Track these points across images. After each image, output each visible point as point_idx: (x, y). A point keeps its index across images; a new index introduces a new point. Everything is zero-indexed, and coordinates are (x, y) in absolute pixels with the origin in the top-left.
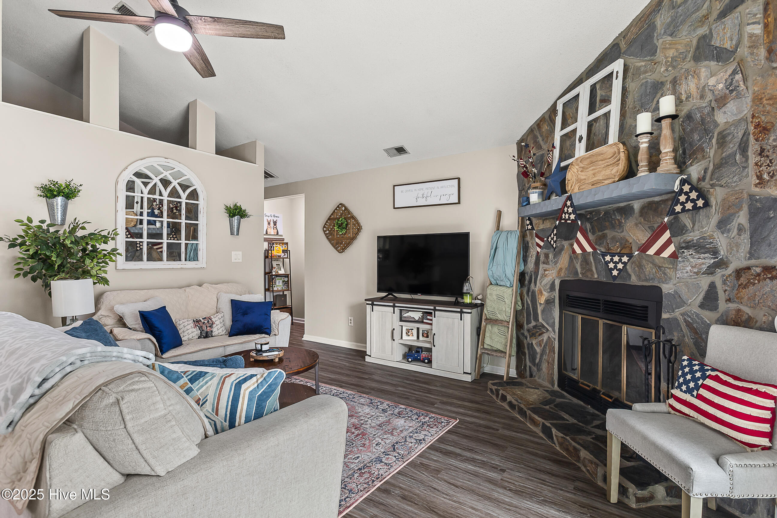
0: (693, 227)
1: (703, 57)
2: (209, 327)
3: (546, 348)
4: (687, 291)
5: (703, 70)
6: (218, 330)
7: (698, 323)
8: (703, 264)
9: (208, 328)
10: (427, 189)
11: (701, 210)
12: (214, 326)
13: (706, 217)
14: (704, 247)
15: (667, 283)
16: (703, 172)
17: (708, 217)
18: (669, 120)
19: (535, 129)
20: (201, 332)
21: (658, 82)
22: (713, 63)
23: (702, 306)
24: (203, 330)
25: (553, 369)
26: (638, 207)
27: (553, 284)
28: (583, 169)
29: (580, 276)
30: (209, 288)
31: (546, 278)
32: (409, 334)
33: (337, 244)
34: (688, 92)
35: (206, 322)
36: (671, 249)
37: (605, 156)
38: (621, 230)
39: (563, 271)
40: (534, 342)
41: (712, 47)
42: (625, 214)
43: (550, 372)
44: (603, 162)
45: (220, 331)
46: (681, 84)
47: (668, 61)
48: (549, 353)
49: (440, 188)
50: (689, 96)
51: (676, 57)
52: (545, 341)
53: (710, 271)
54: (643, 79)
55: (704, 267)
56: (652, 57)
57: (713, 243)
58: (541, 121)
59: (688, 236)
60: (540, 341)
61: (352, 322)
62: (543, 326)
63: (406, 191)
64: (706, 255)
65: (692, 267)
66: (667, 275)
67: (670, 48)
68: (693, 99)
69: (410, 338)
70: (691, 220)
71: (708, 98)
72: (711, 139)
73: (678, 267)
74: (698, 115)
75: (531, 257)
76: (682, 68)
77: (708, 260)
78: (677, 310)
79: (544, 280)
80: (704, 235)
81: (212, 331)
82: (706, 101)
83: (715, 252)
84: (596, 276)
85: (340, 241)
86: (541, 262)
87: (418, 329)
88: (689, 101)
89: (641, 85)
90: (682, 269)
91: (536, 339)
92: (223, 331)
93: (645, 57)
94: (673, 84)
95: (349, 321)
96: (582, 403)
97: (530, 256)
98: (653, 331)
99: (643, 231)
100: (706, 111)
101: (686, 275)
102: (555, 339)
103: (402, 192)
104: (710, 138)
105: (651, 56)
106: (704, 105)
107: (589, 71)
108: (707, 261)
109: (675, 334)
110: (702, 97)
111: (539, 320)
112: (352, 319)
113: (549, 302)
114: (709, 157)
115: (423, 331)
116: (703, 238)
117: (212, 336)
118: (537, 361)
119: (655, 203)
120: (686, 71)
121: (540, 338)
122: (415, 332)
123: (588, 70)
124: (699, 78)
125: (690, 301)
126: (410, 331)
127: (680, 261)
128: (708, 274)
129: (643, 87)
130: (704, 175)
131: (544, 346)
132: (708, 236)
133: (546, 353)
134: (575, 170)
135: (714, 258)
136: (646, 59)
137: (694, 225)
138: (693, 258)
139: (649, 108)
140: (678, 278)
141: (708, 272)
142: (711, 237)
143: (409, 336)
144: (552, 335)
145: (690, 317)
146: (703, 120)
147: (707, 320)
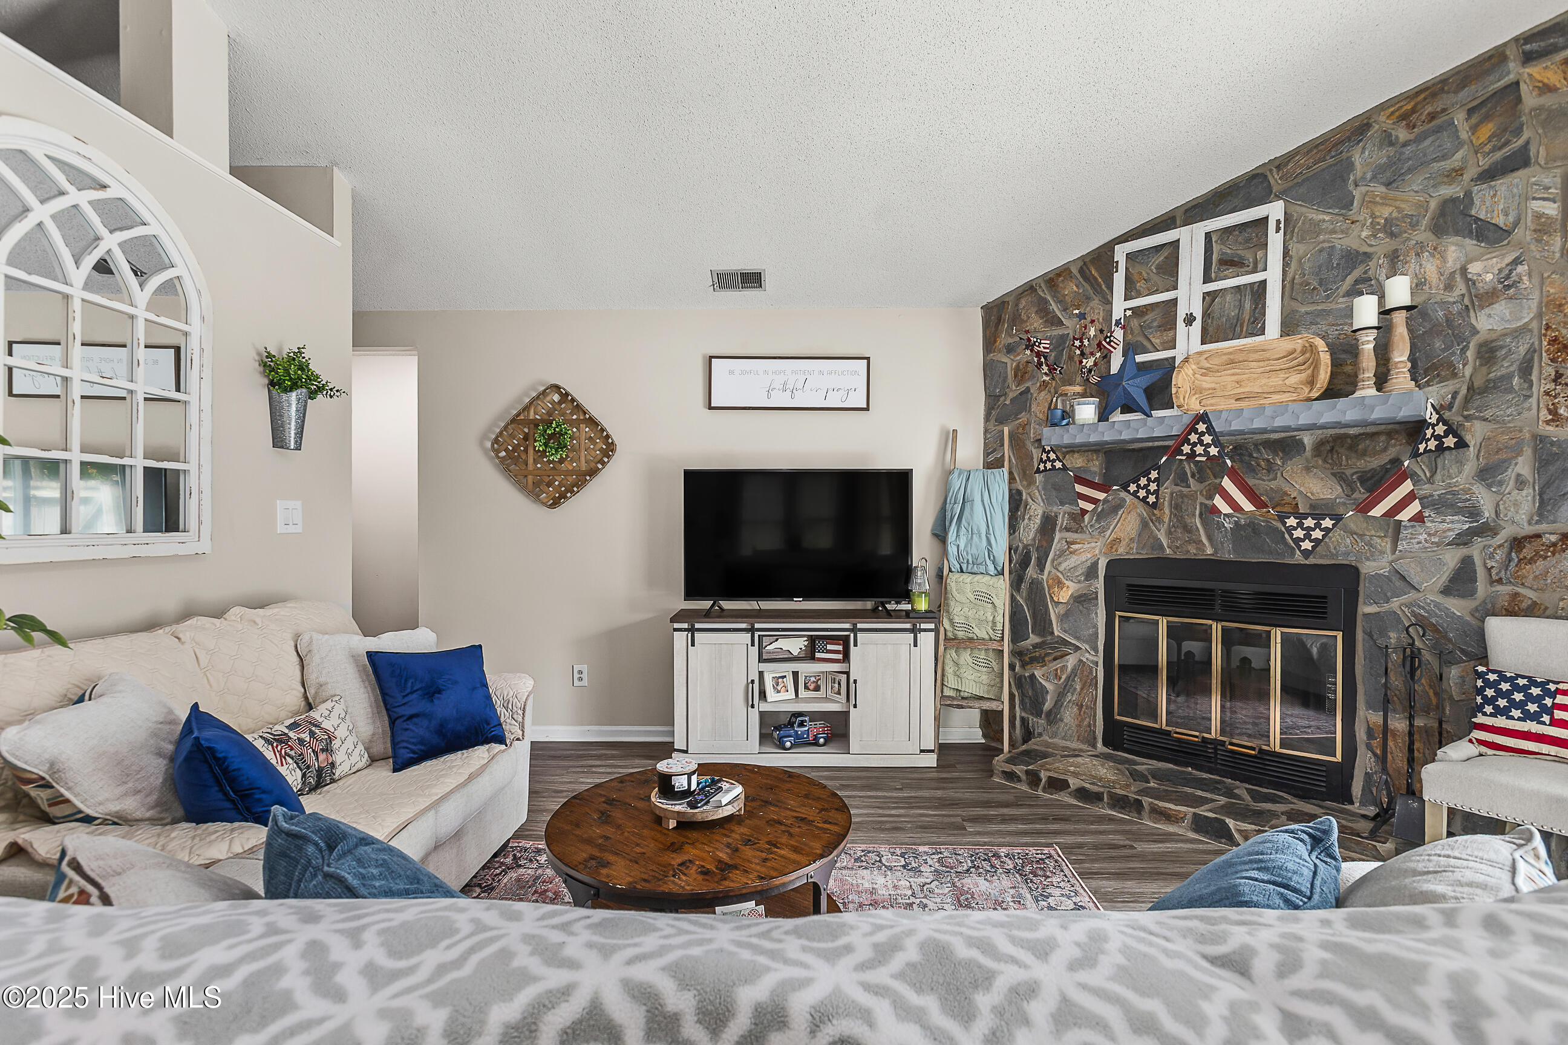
0: (1432, 476)
1: (1450, 229)
2: (323, 750)
3: (1073, 680)
4: (1419, 570)
5: (1453, 248)
6: (349, 755)
7: (1440, 617)
8: (1449, 530)
9: (322, 756)
10: (794, 372)
11: (1447, 452)
12: (336, 744)
13: (1457, 462)
14: (1452, 506)
15: (1374, 560)
16: (1450, 396)
17: (1461, 463)
18: (1404, 313)
19: (1040, 287)
20: (304, 775)
21: (1357, 252)
22: (1469, 243)
23: (1446, 591)
24: (308, 767)
25: (1095, 716)
26: (1311, 442)
27: (1094, 567)
28: (1207, 372)
29: (1168, 551)
30: (258, 620)
31: (1076, 557)
32: (779, 688)
33: (536, 484)
34: (1420, 276)
35: (306, 736)
36: (1415, 507)
37: (1267, 355)
38: (1271, 476)
39: (1124, 543)
40: (1038, 673)
41: (1469, 219)
42: (1283, 451)
43: (1086, 723)
44: (1262, 364)
45: (355, 757)
46: (1406, 263)
47: (1378, 224)
48: (1082, 689)
49: (825, 374)
50: (1422, 283)
51: (1397, 219)
52: (1069, 669)
53: (1463, 540)
54: (1324, 241)
55: (1451, 535)
56: (1344, 211)
57: (1470, 500)
58: (1059, 275)
59: (1421, 489)
60: (1056, 670)
61: (585, 676)
62: (1065, 643)
63: (743, 372)
64: (1456, 518)
65: (1429, 535)
66: (1375, 548)
67: (1383, 204)
68: (1430, 288)
69: (783, 696)
70: (1427, 466)
71: (1458, 290)
72: (1464, 350)
73: (1401, 535)
74: (1441, 313)
75: (1029, 519)
76: (1408, 239)
77: (1458, 524)
78: (1395, 599)
79: (1065, 560)
80: (1454, 489)
81: (333, 765)
82: (1454, 294)
83: (1473, 512)
84: (1209, 551)
85: (547, 479)
86: (1058, 528)
87: (795, 674)
88: (1422, 289)
89: (1321, 251)
90: (1411, 538)
91: (1043, 666)
92: (361, 756)
93: (1329, 208)
94: (1392, 260)
95: (576, 676)
96: (1171, 766)
97: (1027, 517)
98: (1340, 635)
99: (1322, 479)
100: (1455, 309)
101: (1417, 546)
102: (1096, 664)
103: (731, 372)
104: (1462, 349)
105: (1342, 208)
106: (1451, 300)
107: (1194, 207)
108: (1458, 526)
109: (1392, 635)
110: (1449, 287)
111: (1053, 633)
112: (585, 668)
113: (1083, 600)
114: (1463, 376)
115: (806, 677)
116: (1453, 493)
117: (333, 781)
118: (1047, 706)
119: (1351, 438)
120: (1417, 243)
121: (1058, 664)
122: (789, 681)
123: (1190, 205)
124: (1444, 259)
125: (1425, 585)
126: (780, 680)
127: (1405, 526)
128: (1458, 545)
129: (1325, 255)
130: (1451, 403)
131: (1068, 678)
132: (1461, 489)
133: (1075, 689)
134: (1190, 372)
135: (1471, 522)
136: (1330, 211)
137: (1434, 473)
138: (1433, 522)
139: (1338, 288)
140: (1400, 551)
141: (1459, 541)
142: (1467, 491)
143: (779, 692)
144: (1088, 657)
145: (1423, 608)
146: (1449, 321)
147: (1455, 612)
